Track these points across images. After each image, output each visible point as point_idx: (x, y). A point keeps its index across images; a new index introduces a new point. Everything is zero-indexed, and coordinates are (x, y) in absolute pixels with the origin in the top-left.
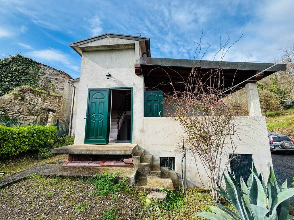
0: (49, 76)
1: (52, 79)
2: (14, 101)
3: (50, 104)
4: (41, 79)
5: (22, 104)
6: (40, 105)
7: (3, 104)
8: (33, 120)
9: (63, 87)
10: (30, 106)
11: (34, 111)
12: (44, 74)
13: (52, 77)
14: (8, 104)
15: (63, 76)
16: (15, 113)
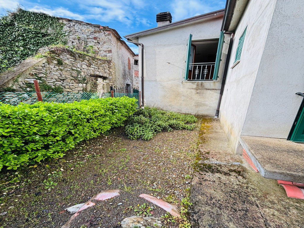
0: (82, 35)
1: (88, 39)
2: (48, 66)
3: (99, 70)
4: (71, 39)
5: (61, 70)
6: (86, 71)
7: (34, 70)
8: (82, 88)
9: (109, 49)
10: (73, 72)
11: (80, 78)
12: (73, 33)
13: (87, 36)
14: (41, 70)
15: (107, 34)
16: (56, 81)
